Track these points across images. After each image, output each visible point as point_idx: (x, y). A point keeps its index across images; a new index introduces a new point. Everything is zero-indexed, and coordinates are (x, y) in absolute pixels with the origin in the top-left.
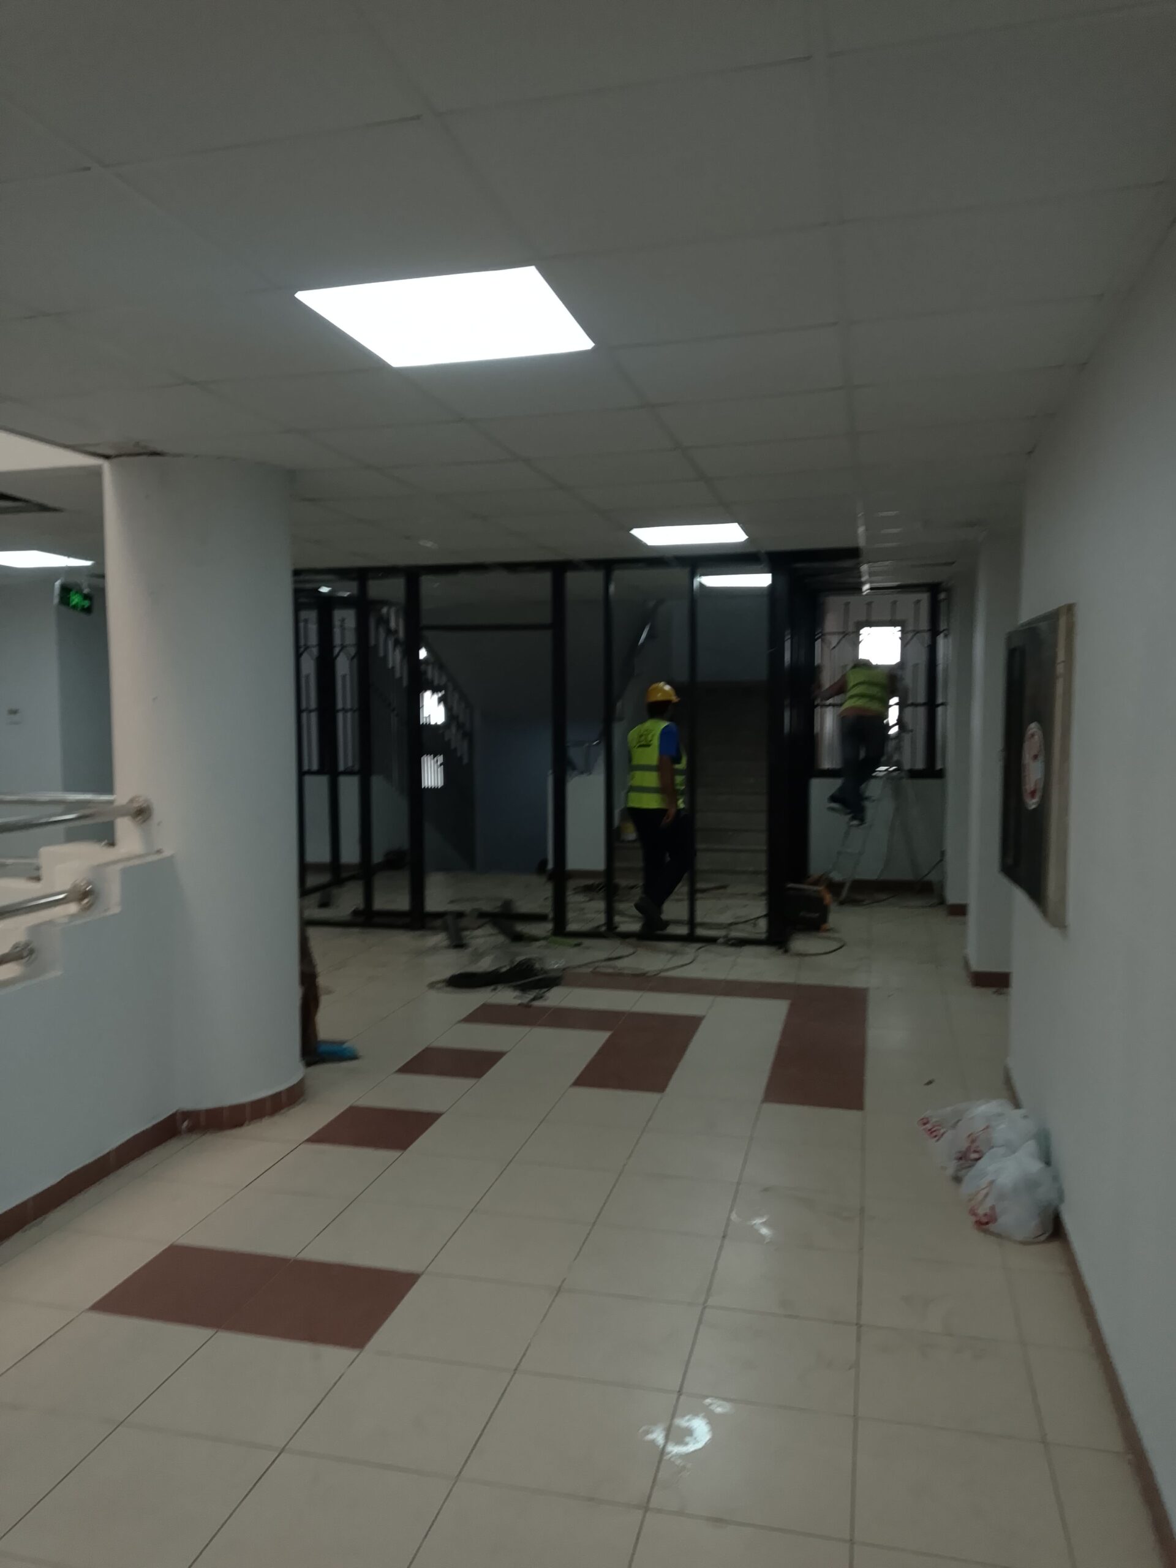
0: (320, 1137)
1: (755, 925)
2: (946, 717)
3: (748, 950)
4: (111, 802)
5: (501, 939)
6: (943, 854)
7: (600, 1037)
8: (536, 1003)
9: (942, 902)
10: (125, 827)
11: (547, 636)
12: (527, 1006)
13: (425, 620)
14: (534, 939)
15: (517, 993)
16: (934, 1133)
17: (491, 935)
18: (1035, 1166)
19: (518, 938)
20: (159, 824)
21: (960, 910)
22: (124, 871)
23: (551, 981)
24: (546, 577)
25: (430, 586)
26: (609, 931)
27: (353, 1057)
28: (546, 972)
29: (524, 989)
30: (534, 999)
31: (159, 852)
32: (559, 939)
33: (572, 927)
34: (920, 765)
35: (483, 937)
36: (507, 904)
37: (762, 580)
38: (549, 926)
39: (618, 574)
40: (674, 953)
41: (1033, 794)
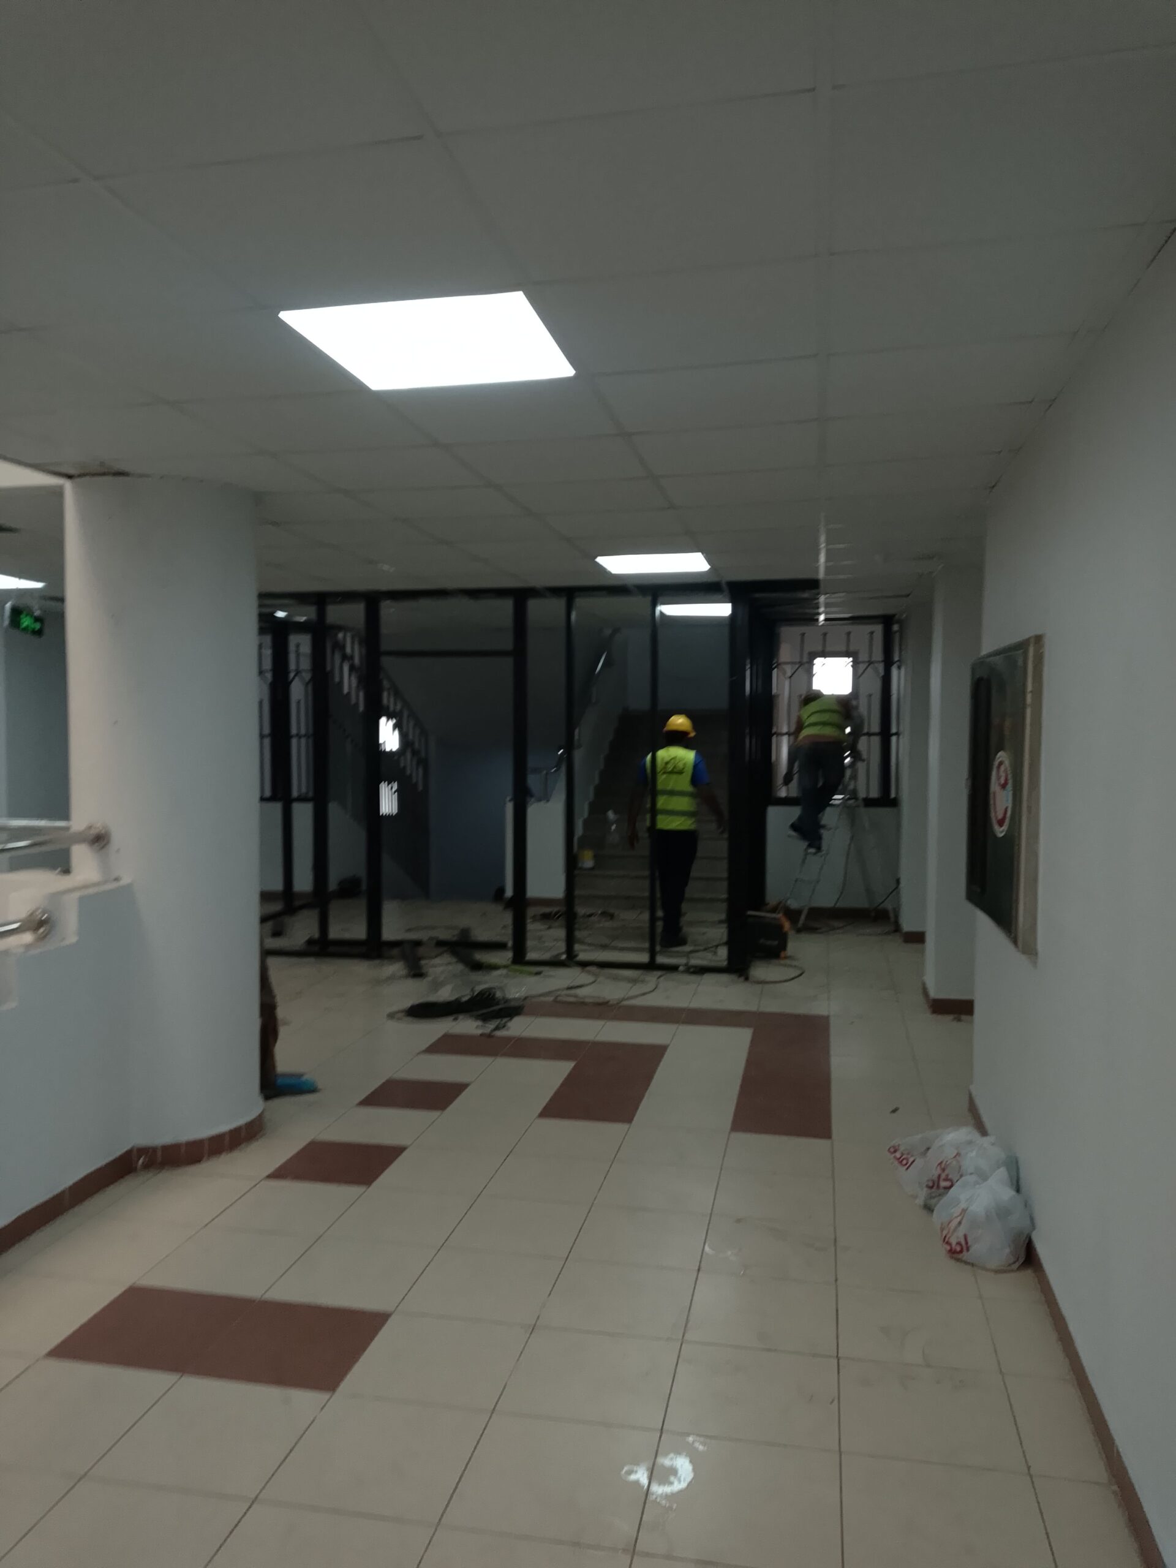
0: (279, 1174)
1: (715, 953)
2: (900, 747)
3: (709, 978)
4: (67, 829)
5: (460, 967)
6: (898, 881)
7: (563, 1069)
8: (498, 1033)
9: (897, 929)
10: (82, 856)
11: (508, 663)
12: (490, 1036)
13: (384, 647)
14: (494, 967)
15: (479, 1023)
16: (904, 1162)
17: (449, 964)
18: (1007, 1194)
19: (477, 967)
20: (118, 851)
21: (917, 938)
22: (81, 899)
23: (512, 1011)
24: (507, 606)
25: (389, 611)
26: (570, 960)
27: (312, 1090)
28: (507, 1001)
29: (485, 1018)
30: (497, 1028)
31: (117, 879)
32: (517, 967)
33: (531, 956)
34: (874, 793)
35: (441, 966)
36: (465, 932)
37: (723, 610)
38: (509, 955)
39: (580, 602)
40: (634, 981)
41: (1001, 823)
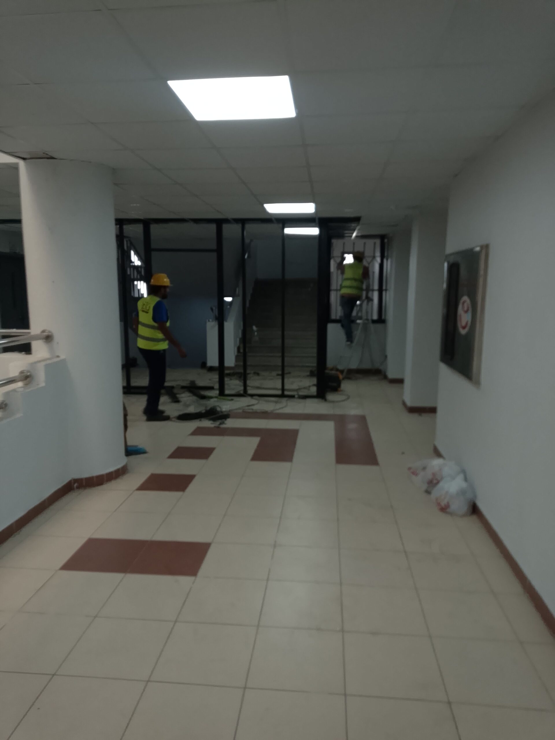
0: (142, 488)
1: (309, 390)
2: (389, 297)
3: (309, 401)
4: (29, 333)
5: (195, 398)
6: (386, 357)
7: (255, 441)
8: (223, 426)
9: (385, 377)
10: (38, 346)
11: (214, 255)
12: (218, 427)
13: (153, 245)
14: (211, 397)
15: (211, 422)
16: (415, 473)
17: (190, 396)
18: (464, 485)
19: (203, 397)
20: (58, 343)
21: (400, 381)
22: (47, 366)
23: (225, 416)
24: (213, 227)
25: (154, 229)
26: (245, 394)
27: (144, 452)
28: (222, 412)
29: (214, 420)
30: (221, 424)
31: (58, 357)
32: (222, 397)
33: (227, 392)
34: (375, 317)
35: (185, 397)
36: (193, 382)
38: (217, 392)
39: (248, 226)
40: (276, 402)
41: (464, 328)
